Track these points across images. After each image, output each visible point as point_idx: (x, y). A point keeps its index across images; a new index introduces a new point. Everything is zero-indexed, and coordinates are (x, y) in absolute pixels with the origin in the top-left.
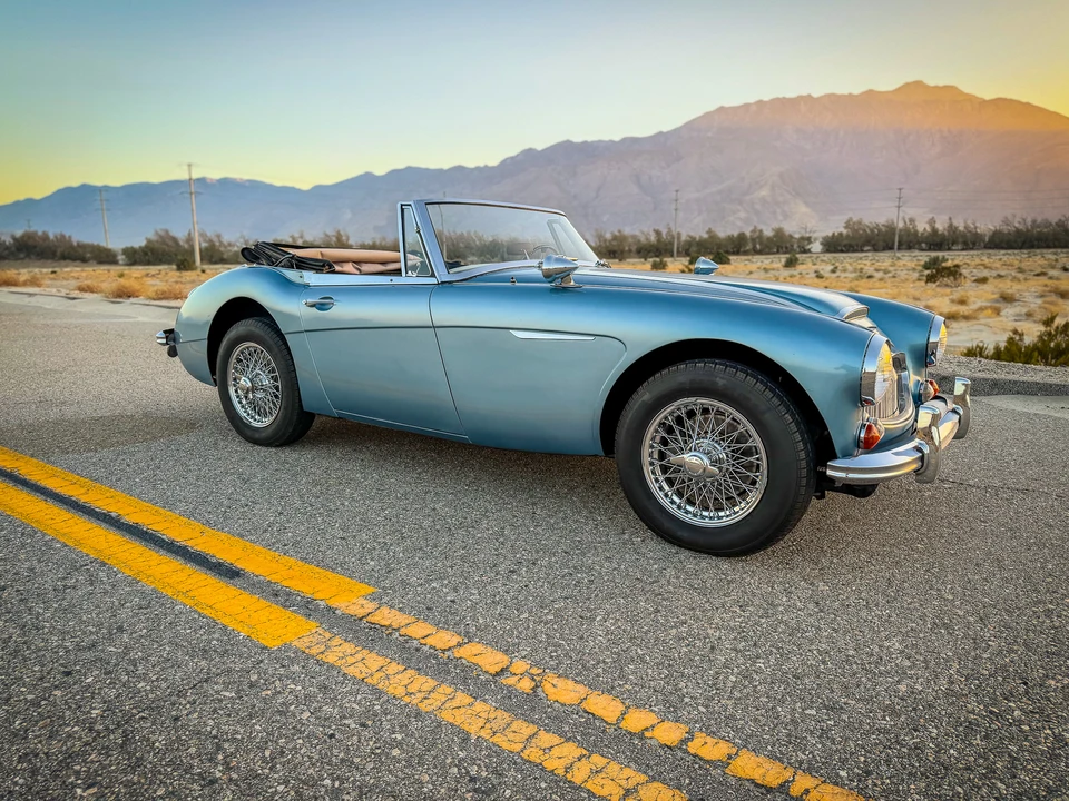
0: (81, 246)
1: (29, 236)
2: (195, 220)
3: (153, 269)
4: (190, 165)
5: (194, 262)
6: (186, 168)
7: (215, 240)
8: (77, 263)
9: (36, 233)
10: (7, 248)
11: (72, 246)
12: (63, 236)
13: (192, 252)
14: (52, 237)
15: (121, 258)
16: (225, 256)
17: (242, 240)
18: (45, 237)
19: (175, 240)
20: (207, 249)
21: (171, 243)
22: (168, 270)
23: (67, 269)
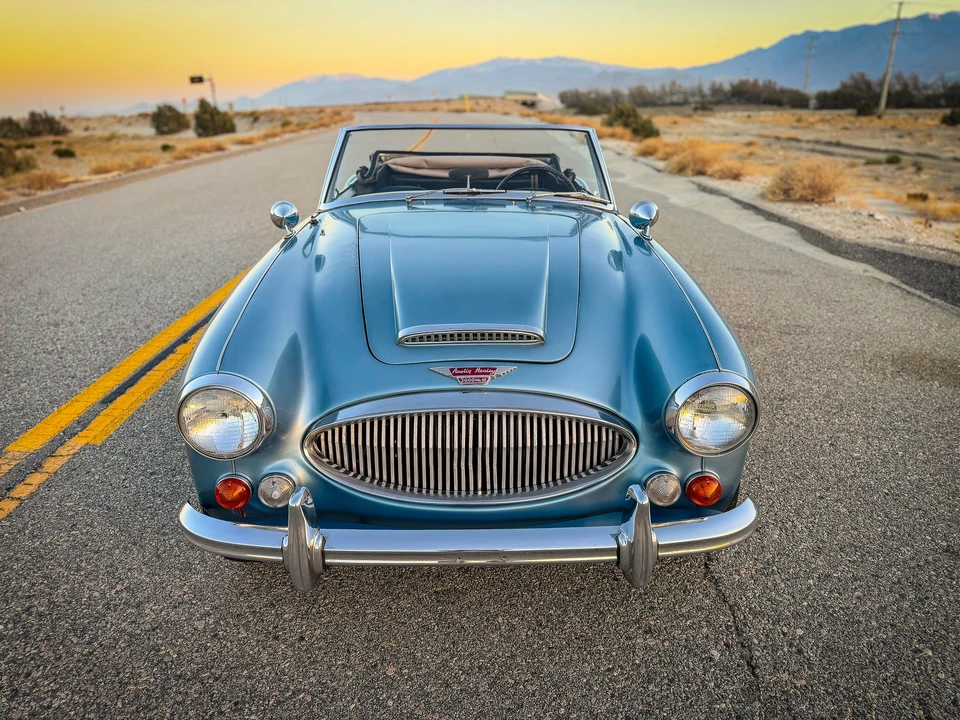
0: (783, 91)
1: (743, 84)
2: (892, 62)
3: (835, 113)
4: (901, 4)
5: (877, 104)
6: (896, 7)
7: (910, 82)
8: (774, 107)
9: (747, 81)
10: (725, 94)
11: (775, 92)
12: (770, 82)
13: (878, 97)
14: (761, 82)
15: (813, 103)
16: (915, 101)
17: (940, 83)
18: (756, 82)
19: (868, 84)
20: (898, 93)
21: (863, 87)
22: (848, 115)
23: (763, 113)
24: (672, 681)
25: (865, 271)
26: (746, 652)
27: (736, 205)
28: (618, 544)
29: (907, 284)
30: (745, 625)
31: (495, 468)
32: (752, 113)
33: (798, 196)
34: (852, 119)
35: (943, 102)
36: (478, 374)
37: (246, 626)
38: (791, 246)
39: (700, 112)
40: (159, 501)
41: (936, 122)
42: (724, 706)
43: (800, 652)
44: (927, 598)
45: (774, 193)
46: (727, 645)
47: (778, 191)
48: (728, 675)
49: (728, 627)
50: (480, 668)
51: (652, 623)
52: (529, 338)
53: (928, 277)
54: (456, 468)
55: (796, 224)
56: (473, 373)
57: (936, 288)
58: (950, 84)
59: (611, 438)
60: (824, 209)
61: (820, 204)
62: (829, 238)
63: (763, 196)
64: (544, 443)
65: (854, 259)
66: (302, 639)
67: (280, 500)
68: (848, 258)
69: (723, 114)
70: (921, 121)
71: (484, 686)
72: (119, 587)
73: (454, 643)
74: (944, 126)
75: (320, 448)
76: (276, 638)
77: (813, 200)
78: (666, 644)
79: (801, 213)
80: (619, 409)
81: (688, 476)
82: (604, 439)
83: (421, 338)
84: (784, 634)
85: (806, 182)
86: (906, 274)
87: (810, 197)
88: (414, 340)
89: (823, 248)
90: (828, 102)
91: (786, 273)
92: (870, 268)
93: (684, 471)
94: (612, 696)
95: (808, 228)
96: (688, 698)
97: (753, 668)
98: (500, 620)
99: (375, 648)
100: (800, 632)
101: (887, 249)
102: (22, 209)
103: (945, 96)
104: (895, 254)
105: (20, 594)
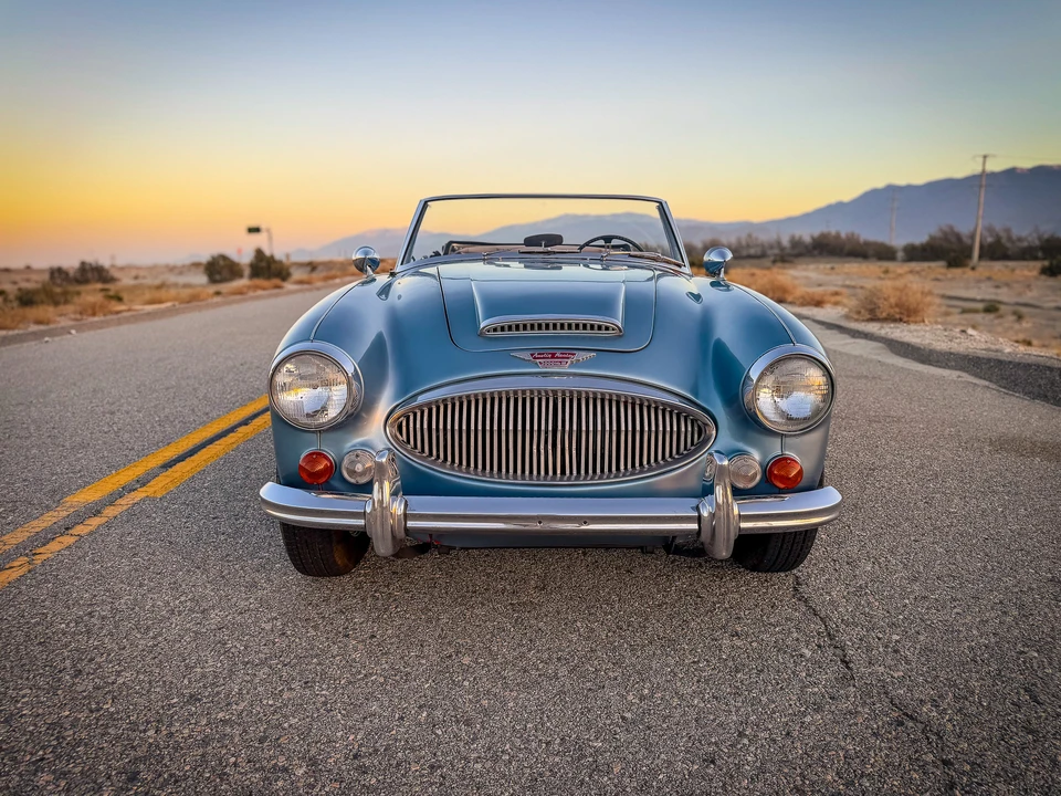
0: (867, 244)
1: (824, 236)
2: (981, 212)
3: (925, 265)
4: (985, 157)
5: (969, 256)
6: (981, 160)
7: (1003, 234)
8: (860, 259)
9: (829, 234)
10: (806, 247)
11: (858, 242)
12: (853, 234)
13: (970, 249)
14: (843, 235)
15: (900, 255)
16: (1010, 253)
17: (1035, 235)
18: (838, 236)
19: (958, 237)
20: (990, 245)
21: (953, 239)
22: (938, 267)
23: (847, 265)
24: (762, 671)
25: (959, 377)
26: (838, 652)
27: (819, 326)
28: (699, 512)
29: (1005, 388)
30: (838, 631)
31: (574, 452)
32: (836, 266)
33: (884, 315)
34: (944, 270)
35: (1040, 254)
36: (557, 358)
37: (315, 627)
38: (880, 358)
39: (779, 264)
40: (222, 538)
41: (1035, 273)
42: (816, 689)
43: (896, 651)
44: (1031, 614)
45: (859, 313)
46: (819, 646)
47: (863, 311)
48: (820, 667)
49: (819, 634)
50: (559, 659)
51: (739, 629)
52: (607, 329)
53: (1025, 380)
54: (535, 451)
55: (883, 338)
56: (553, 357)
57: (1036, 390)
58: (1046, 236)
59: (690, 429)
60: (913, 327)
61: (907, 322)
62: (919, 349)
63: (847, 317)
64: (623, 428)
65: (946, 366)
66: (373, 636)
67: (363, 474)
68: (940, 367)
69: (804, 266)
70: (1018, 272)
71: (563, 671)
72: (183, 599)
73: (531, 640)
74: (1043, 277)
75: (401, 434)
76: (347, 636)
77: (901, 320)
78: (755, 644)
79: (888, 330)
80: (696, 395)
81: (768, 460)
82: (683, 429)
83: (503, 329)
84: (879, 639)
85: (893, 300)
86: (1003, 378)
87: (898, 316)
88: (495, 330)
89: (913, 360)
90: (916, 254)
91: (874, 378)
92: (963, 374)
93: (764, 454)
94: (698, 681)
95: (897, 342)
96: (778, 684)
97: (846, 663)
98: (579, 624)
99: (450, 643)
100: (895, 637)
101: (981, 356)
102: (73, 332)
103: (1042, 248)
104: (989, 360)
105: (81, 602)
